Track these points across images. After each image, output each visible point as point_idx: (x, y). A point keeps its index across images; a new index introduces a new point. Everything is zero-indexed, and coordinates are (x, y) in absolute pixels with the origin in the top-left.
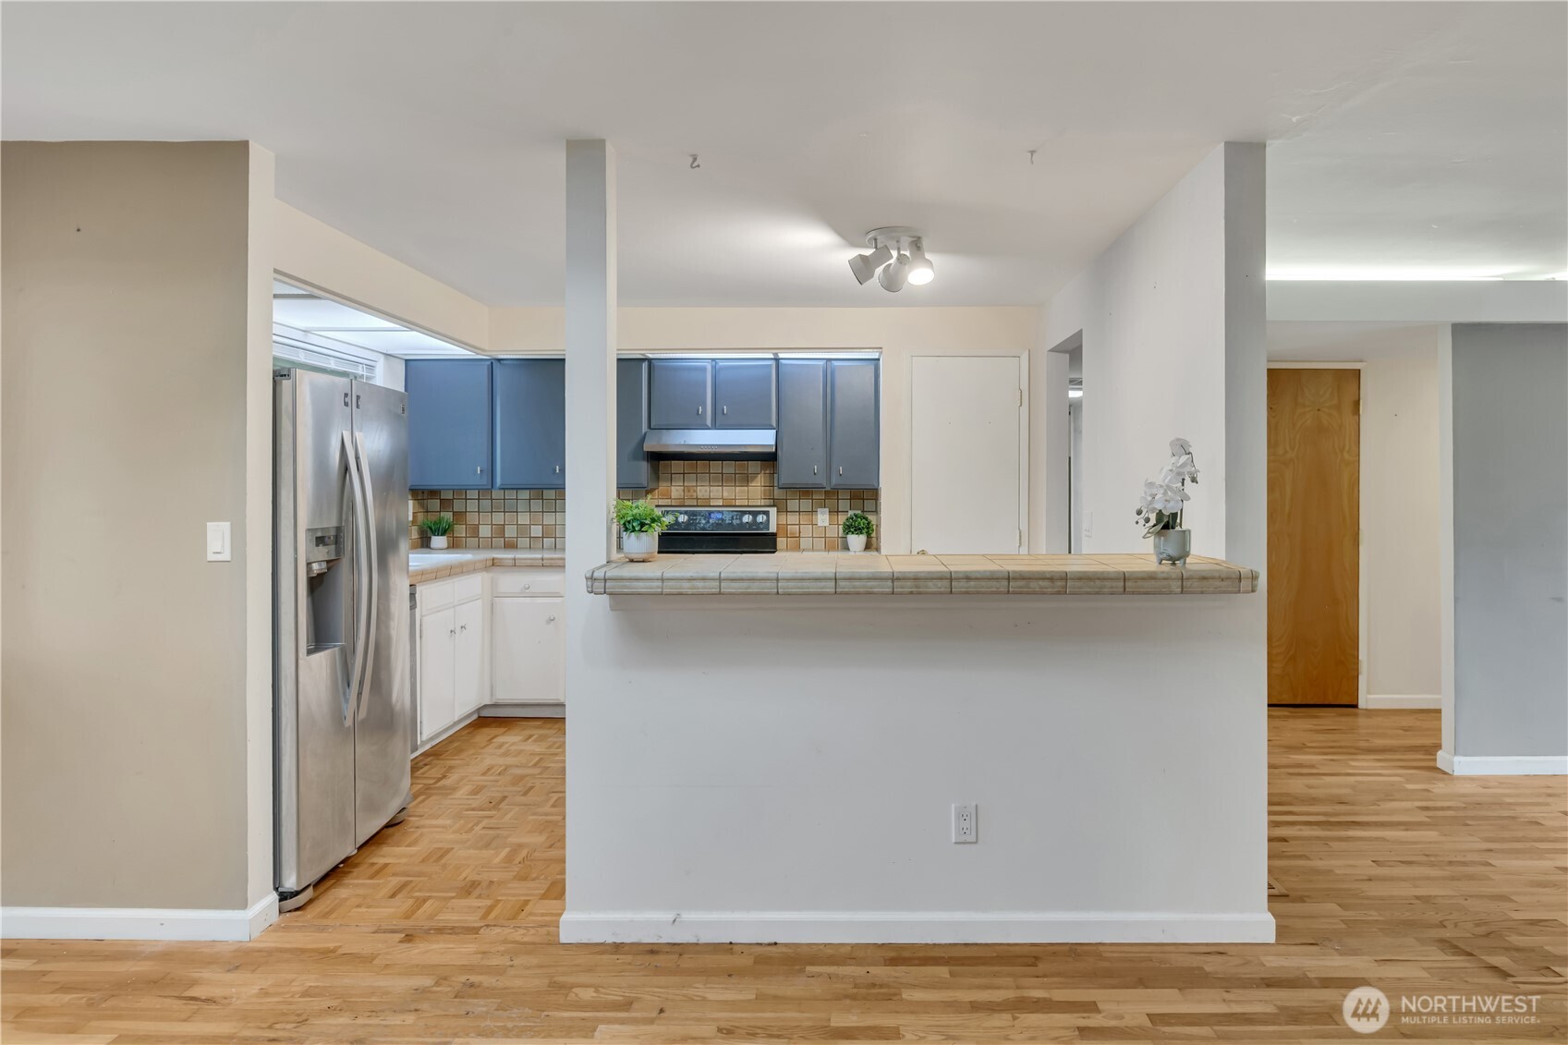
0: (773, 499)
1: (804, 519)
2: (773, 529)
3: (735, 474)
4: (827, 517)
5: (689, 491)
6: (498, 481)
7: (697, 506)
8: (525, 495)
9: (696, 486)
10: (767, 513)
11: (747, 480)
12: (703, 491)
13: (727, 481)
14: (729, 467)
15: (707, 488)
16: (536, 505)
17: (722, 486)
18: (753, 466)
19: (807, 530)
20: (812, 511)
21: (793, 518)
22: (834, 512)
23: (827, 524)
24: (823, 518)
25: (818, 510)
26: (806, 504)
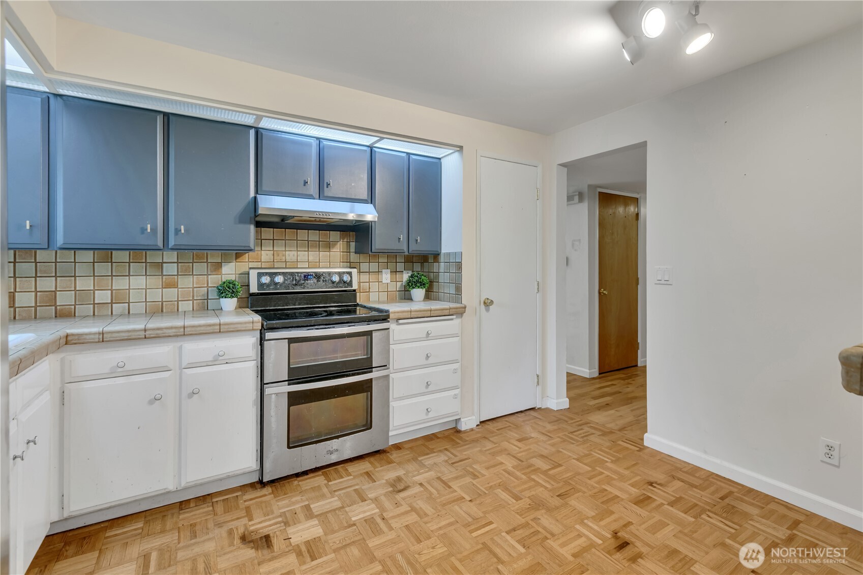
0: (350, 262)
1: (373, 277)
2: (355, 286)
3: (319, 241)
4: (389, 275)
5: (278, 255)
6: (60, 239)
7: (286, 268)
8: (88, 256)
9: (285, 251)
10: (350, 274)
11: (329, 246)
12: (291, 255)
13: (312, 246)
14: (314, 235)
15: (295, 253)
16: (103, 268)
17: (308, 251)
18: (334, 235)
19: (374, 287)
20: (379, 272)
21: (365, 277)
22: (394, 272)
23: (389, 281)
24: (386, 276)
25: (384, 271)
26: (374, 266)
